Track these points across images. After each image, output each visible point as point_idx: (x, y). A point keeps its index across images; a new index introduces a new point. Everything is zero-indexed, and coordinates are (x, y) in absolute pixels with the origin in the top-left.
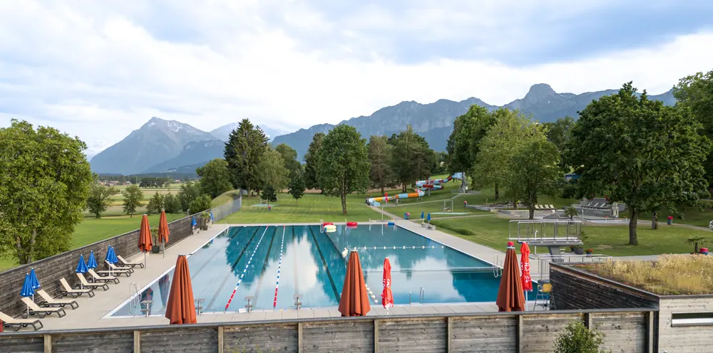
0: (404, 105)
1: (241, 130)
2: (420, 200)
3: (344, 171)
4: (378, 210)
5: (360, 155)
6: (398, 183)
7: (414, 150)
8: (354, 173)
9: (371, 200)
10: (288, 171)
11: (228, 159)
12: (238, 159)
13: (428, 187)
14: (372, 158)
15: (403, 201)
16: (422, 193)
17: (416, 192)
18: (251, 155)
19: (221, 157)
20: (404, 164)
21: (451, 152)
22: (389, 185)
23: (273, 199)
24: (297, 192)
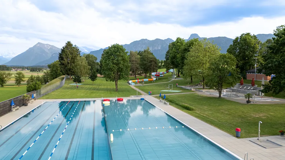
0: (143, 40)
1: (66, 47)
2: (154, 82)
3: (116, 68)
4: (134, 88)
5: (125, 60)
6: (143, 73)
7: (150, 58)
8: (122, 69)
9: (130, 82)
10: (90, 67)
11: (60, 61)
12: (64, 60)
13: (157, 76)
14: (131, 61)
15: (146, 83)
16: (155, 79)
17: (152, 78)
18: (72, 59)
19: (57, 59)
20: (146, 64)
21: (167, 59)
22: (138, 74)
23: (79, 81)
24: (93, 78)
